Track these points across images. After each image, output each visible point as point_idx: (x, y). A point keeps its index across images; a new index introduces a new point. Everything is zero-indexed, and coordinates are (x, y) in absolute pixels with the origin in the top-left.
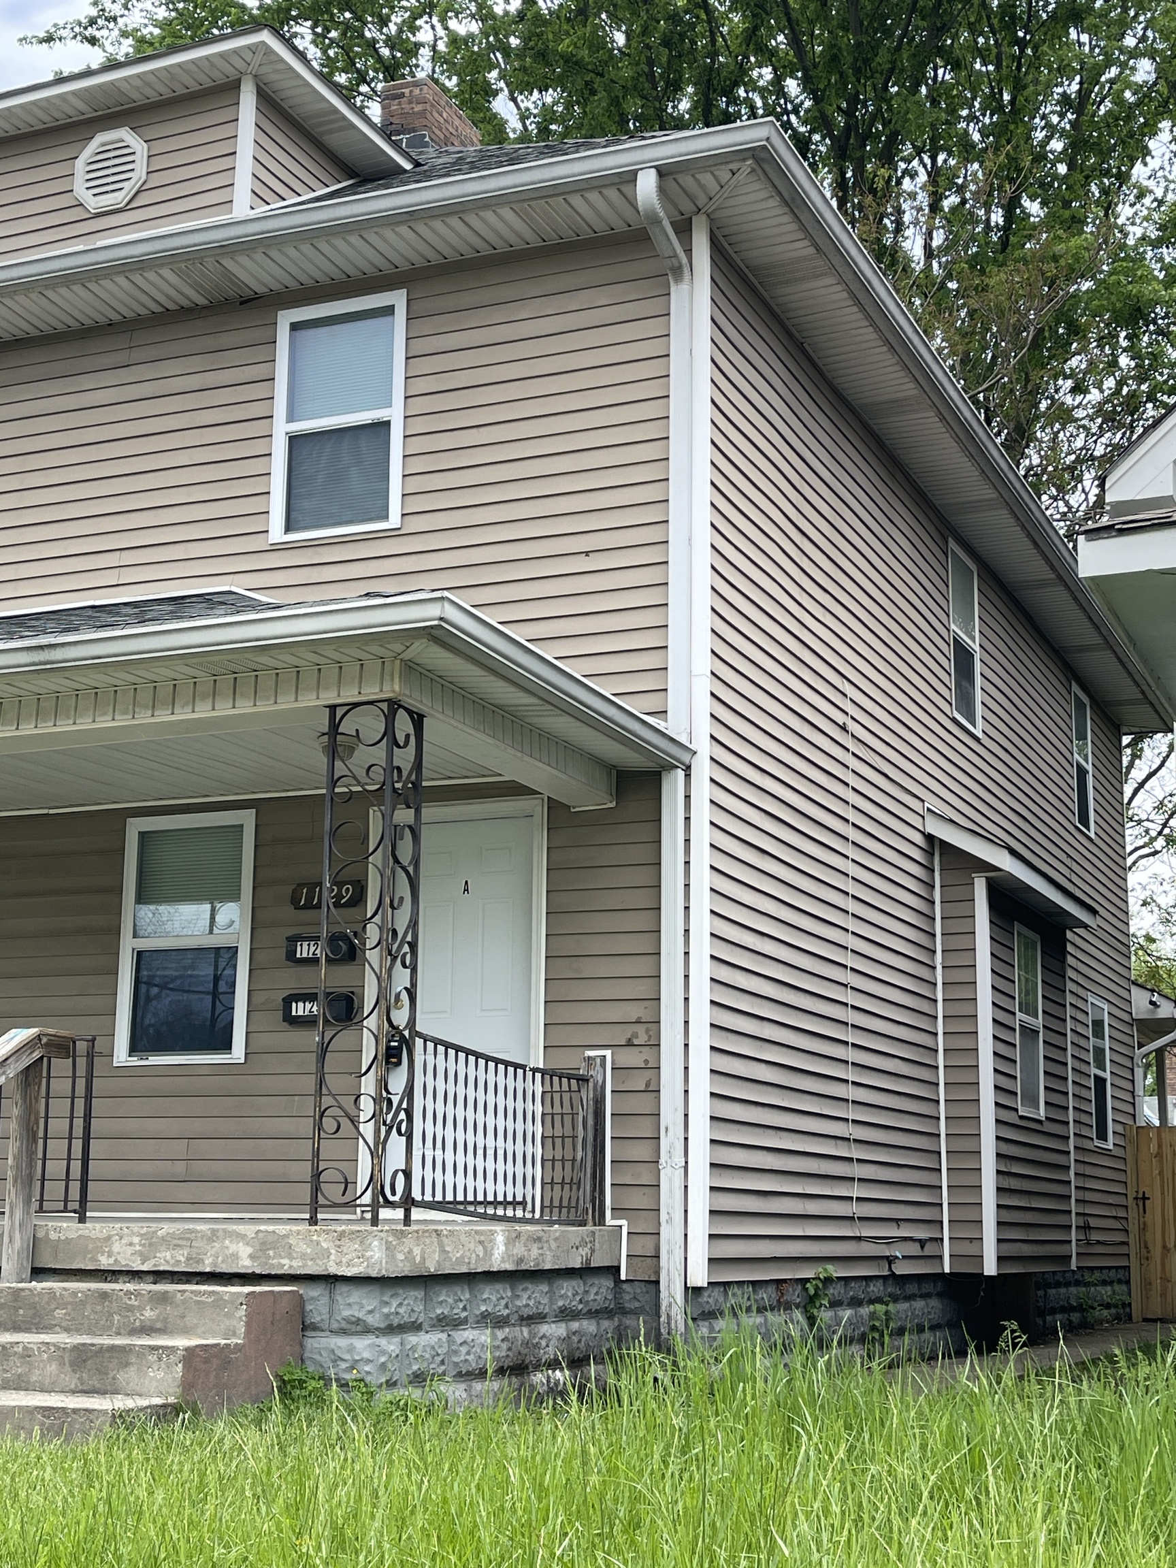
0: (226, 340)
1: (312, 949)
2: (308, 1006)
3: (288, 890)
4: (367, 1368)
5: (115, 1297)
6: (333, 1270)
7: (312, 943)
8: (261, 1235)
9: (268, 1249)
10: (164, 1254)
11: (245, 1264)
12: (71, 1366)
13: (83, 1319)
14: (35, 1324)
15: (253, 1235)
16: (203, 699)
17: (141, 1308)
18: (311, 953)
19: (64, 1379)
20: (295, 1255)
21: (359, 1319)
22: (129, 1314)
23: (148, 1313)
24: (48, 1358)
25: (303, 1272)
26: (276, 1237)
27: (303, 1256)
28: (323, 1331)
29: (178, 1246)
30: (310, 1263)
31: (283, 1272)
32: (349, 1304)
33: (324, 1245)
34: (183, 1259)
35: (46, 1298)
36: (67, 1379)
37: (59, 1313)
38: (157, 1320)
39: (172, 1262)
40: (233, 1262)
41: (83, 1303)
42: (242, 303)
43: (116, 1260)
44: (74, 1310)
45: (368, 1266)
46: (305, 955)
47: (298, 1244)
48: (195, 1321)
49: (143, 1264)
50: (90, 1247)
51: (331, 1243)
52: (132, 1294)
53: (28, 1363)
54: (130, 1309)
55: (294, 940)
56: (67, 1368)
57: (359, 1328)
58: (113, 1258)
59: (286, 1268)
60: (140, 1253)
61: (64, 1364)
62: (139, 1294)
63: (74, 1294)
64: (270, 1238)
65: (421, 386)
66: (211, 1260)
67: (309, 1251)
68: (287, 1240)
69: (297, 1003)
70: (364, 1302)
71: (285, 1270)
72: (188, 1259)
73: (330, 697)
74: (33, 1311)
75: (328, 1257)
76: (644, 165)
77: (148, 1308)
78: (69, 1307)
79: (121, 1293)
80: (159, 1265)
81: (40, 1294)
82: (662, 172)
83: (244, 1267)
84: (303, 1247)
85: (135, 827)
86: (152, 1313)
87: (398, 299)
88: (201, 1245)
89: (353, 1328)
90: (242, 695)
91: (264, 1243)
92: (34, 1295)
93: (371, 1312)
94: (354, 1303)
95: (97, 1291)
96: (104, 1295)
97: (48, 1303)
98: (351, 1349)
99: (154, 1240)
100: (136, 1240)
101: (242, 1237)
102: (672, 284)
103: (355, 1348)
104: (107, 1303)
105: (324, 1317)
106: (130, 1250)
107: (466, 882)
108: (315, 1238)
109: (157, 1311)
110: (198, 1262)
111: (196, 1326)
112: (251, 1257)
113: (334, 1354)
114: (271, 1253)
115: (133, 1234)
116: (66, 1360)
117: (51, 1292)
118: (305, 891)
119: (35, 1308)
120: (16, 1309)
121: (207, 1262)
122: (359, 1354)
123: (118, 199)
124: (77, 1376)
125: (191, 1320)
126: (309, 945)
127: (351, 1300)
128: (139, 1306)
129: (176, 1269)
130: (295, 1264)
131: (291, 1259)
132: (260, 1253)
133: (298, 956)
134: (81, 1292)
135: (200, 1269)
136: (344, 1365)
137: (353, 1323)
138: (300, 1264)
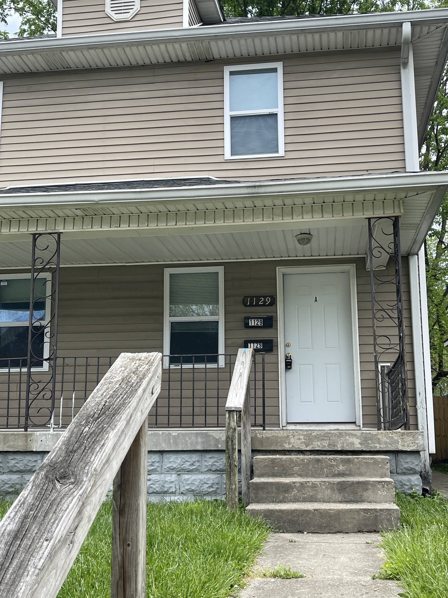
0: (199, 76)
1: (256, 322)
2: (255, 345)
3: (241, 299)
4: (417, 488)
5: (323, 461)
6: (401, 448)
7: (256, 320)
8: (364, 434)
9: (368, 440)
10: (317, 443)
11: (357, 446)
12: (338, 491)
13: (308, 470)
14: (284, 473)
15: (360, 435)
16: (307, 213)
17: (337, 466)
18: (256, 324)
19: (335, 497)
20: (382, 443)
21: (412, 468)
22: (332, 468)
23: (341, 468)
24: (326, 488)
25: (387, 450)
26: (371, 435)
27: (386, 443)
28: (394, 473)
29: (324, 439)
30: (389, 446)
31: (377, 450)
32: (407, 462)
33: (395, 438)
34: (327, 445)
35: (288, 463)
36: (337, 496)
37: (296, 468)
38: (346, 470)
39: (321, 446)
40: (351, 446)
41: (308, 464)
42: (206, 62)
43: (293, 446)
44: (303, 467)
45: (417, 447)
46: (253, 325)
47: (382, 438)
48: (365, 470)
49: (307, 447)
50: (279, 440)
51: (399, 437)
52: (332, 459)
53: (315, 490)
54: (332, 466)
55: (247, 319)
56: (336, 492)
57: (411, 472)
58: (291, 445)
59: (378, 448)
60: (305, 443)
61: (335, 490)
62: (336, 460)
63: (303, 460)
64: (368, 436)
65: (290, 101)
66: (340, 445)
67: (388, 441)
68: (377, 436)
69: (250, 344)
70: (414, 461)
71: (378, 449)
72: (329, 445)
73: (369, 214)
74: (282, 468)
75: (398, 443)
76: (406, 20)
77: (341, 465)
78: (301, 466)
79: (326, 459)
80: (315, 448)
81: (285, 460)
82: (413, 24)
83: (357, 448)
84: (385, 439)
85: (167, 272)
86: (343, 468)
87: (279, 66)
88: (335, 439)
89: (409, 472)
90: (326, 212)
91: (366, 438)
92: (282, 461)
93: (417, 465)
94: (409, 462)
95: (315, 459)
96: (318, 461)
97: (290, 464)
98: (409, 481)
99: (311, 437)
100: (302, 437)
101: (355, 435)
102: (402, 69)
103: (411, 480)
104: (320, 464)
105: (394, 468)
106: (299, 442)
107: (316, 298)
108: (390, 435)
109: (346, 467)
110: (334, 446)
111: (366, 473)
112: (360, 443)
113: (402, 483)
114: (370, 442)
115: (300, 435)
116: (335, 488)
117: (291, 460)
118: (249, 299)
119: (283, 466)
120: (273, 467)
121: (338, 446)
122: (414, 482)
123: (128, 16)
124: (342, 495)
125: (363, 470)
126: (254, 321)
127: (408, 461)
128: (337, 465)
129: (324, 449)
130: (382, 446)
131: (380, 444)
132: (364, 442)
133: (250, 325)
134: (306, 459)
135: (336, 449)
136: (407, 487)
137: (409, 470)
138: (385, 446)
